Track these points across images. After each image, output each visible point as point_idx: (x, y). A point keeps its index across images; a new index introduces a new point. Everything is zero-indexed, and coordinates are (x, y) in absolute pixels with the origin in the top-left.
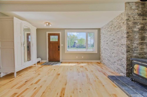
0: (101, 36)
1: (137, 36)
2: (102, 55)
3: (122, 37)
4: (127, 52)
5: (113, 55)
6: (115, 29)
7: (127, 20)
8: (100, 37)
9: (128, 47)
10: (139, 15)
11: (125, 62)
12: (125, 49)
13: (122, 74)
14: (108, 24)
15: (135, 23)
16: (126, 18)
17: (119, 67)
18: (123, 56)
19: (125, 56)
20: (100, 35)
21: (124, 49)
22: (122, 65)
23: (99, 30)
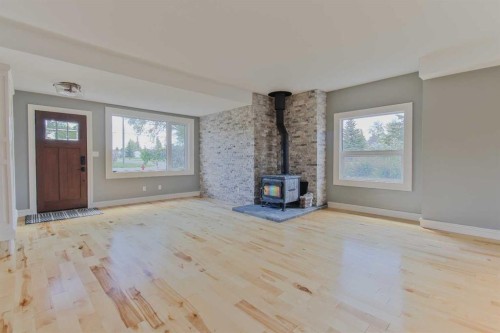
0: (203, 136)
1: (265, 144)
2: (205, 177)
3: (248, 144)
4: (256, 167)
5: (233, 175)
6: (237, 128)
7: (255, 119)
8: (199, 137)
9: (256, 160)
10: (268, 115)
11: (252, 184)
12: (253, 163)
13: (248, 203)
14: (221, 115)
15: (263, 126)
16: (254, 116)
17: (244, 193)
18: (249, 174)
19: (252, 175)
20: (199, 134)
21: (251, 163)
22: (247, 189)
23: (197, 120)
